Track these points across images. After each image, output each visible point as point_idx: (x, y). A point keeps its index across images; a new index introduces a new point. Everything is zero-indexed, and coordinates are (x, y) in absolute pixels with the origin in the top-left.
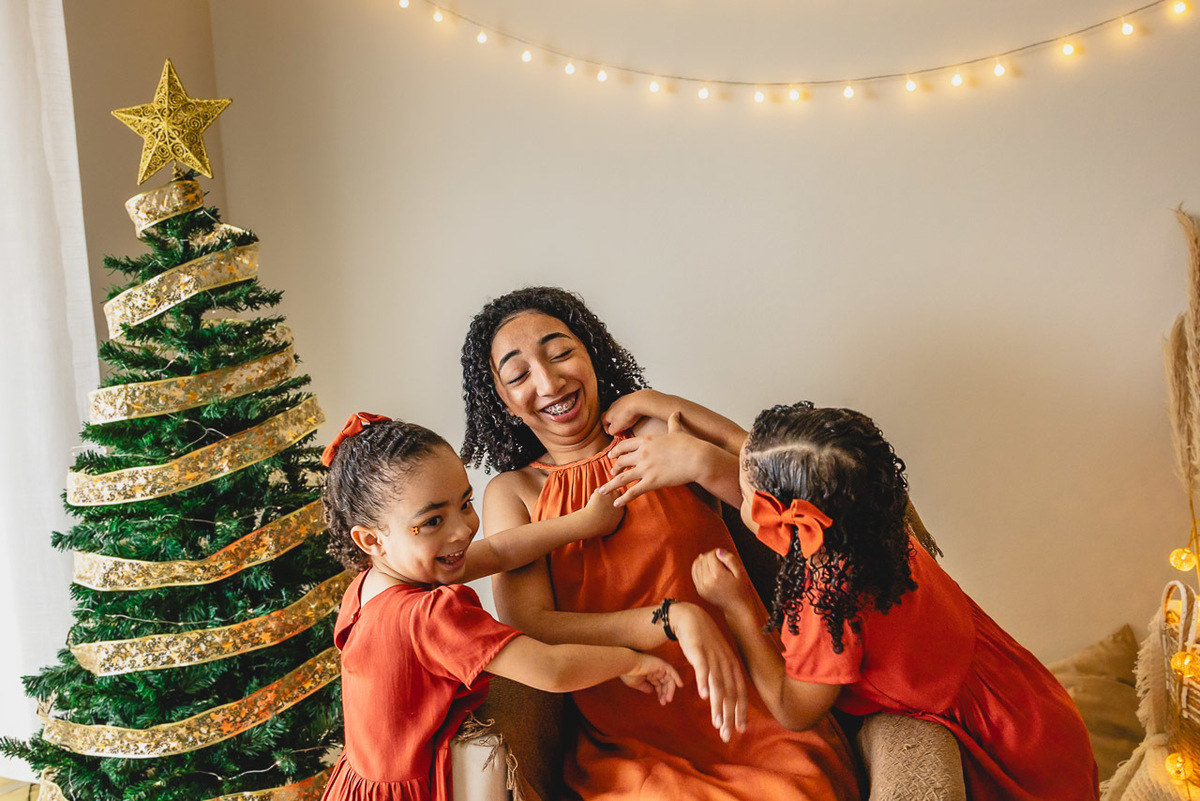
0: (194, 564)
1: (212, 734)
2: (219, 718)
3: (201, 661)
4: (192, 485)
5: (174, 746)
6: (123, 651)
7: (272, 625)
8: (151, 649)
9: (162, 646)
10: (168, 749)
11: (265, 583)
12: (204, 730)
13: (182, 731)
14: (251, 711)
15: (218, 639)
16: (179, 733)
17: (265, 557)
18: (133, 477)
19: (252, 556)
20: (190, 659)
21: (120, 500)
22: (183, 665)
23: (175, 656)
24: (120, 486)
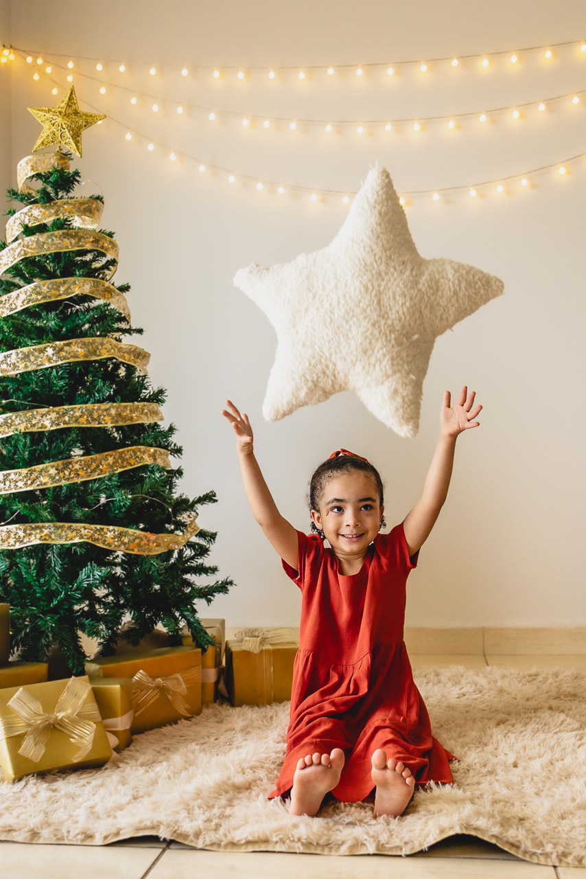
1: (72, 476)
3: (66, 426)
6: (9, 421)
8: (29, 420)
9: (38, 417)
10: (41, 484)
12: (67, 473)
13: (53, 471)
14: (98, 466)
16: (50, 473)
20: (58, 425)
22: (52, 429)
23: (47, 423)
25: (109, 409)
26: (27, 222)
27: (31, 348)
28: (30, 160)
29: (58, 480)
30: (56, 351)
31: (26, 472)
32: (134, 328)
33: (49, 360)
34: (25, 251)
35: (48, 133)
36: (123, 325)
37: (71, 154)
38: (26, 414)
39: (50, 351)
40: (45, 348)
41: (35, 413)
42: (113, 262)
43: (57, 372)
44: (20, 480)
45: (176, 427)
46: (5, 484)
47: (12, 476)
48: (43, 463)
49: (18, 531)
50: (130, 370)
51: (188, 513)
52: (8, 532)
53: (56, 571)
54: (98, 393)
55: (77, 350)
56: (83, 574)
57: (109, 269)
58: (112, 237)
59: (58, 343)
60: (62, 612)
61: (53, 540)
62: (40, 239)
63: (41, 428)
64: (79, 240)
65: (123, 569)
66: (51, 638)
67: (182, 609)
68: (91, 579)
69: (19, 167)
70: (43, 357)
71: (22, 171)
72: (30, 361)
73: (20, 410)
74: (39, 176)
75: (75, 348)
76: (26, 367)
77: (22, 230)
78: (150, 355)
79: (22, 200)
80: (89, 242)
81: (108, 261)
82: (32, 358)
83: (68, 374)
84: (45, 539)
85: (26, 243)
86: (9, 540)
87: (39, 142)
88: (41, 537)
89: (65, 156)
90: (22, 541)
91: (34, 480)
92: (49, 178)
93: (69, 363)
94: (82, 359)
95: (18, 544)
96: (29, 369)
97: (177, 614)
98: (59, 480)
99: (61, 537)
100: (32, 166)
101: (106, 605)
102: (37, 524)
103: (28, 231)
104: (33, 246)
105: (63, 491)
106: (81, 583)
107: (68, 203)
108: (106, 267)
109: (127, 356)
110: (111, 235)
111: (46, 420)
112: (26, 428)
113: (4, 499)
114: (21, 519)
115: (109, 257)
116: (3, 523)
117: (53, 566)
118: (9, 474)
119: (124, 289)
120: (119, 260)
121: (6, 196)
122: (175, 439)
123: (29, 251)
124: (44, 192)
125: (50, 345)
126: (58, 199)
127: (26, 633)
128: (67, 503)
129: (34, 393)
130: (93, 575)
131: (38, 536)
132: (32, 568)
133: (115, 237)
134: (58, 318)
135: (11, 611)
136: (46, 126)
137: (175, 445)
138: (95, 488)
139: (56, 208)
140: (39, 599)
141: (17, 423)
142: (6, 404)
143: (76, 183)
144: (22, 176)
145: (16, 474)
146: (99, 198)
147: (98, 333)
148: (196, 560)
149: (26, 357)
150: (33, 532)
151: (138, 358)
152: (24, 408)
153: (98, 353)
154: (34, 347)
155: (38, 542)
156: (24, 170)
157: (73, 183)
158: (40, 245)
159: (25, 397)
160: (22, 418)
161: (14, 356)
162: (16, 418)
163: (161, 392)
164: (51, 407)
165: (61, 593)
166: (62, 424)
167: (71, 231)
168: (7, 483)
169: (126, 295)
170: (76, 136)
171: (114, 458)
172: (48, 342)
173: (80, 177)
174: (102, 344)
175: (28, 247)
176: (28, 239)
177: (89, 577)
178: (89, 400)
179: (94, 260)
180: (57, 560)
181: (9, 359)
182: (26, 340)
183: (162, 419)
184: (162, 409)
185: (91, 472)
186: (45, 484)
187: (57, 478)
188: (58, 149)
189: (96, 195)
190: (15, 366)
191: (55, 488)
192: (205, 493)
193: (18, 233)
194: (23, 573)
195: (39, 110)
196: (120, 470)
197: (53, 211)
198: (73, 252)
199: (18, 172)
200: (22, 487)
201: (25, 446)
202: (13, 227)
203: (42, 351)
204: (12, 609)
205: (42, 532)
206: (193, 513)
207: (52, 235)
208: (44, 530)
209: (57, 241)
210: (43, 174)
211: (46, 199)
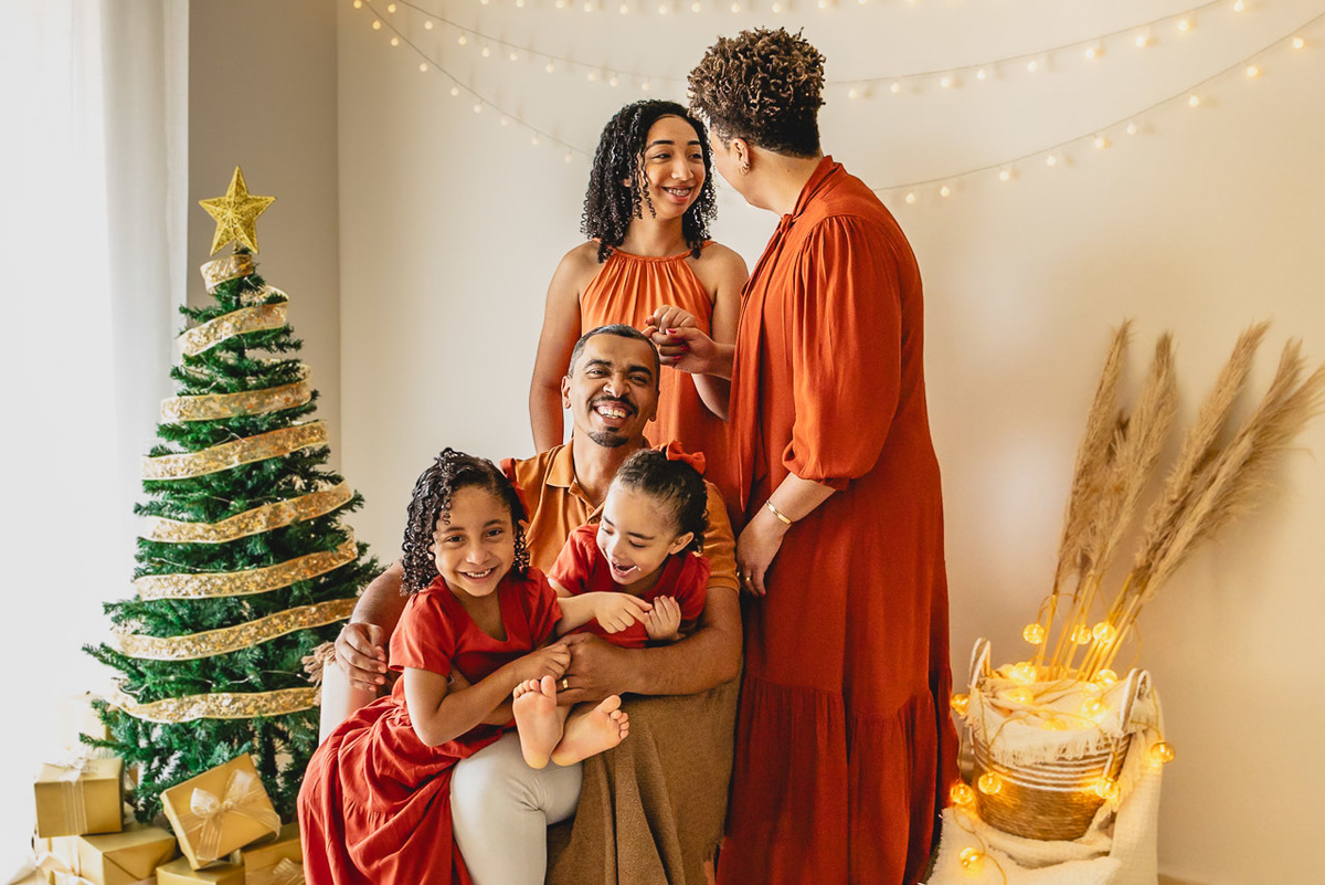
0: (209, 527)
1: (210, 649)
2: (214, 638)
4: (213, 471)
5: (183, 654)
7: (258, 578)
8: (176, 584)
11: (259, 550)
12: (203, 646)
13: (189, 644)
15: (219, 582)
17: (259, 529)
18: (176, 462)
19: (250, 528)
20: (200, 594)
21: (168, 477)
22: (196, 597)
24: (168, 467)
38: (172, 579)
47: (157, 643)
63: (185, 595)
76: (179, 537)
111: (190, 587)
118: (154, 641)
166: (204, 593)
187: (193, 650)
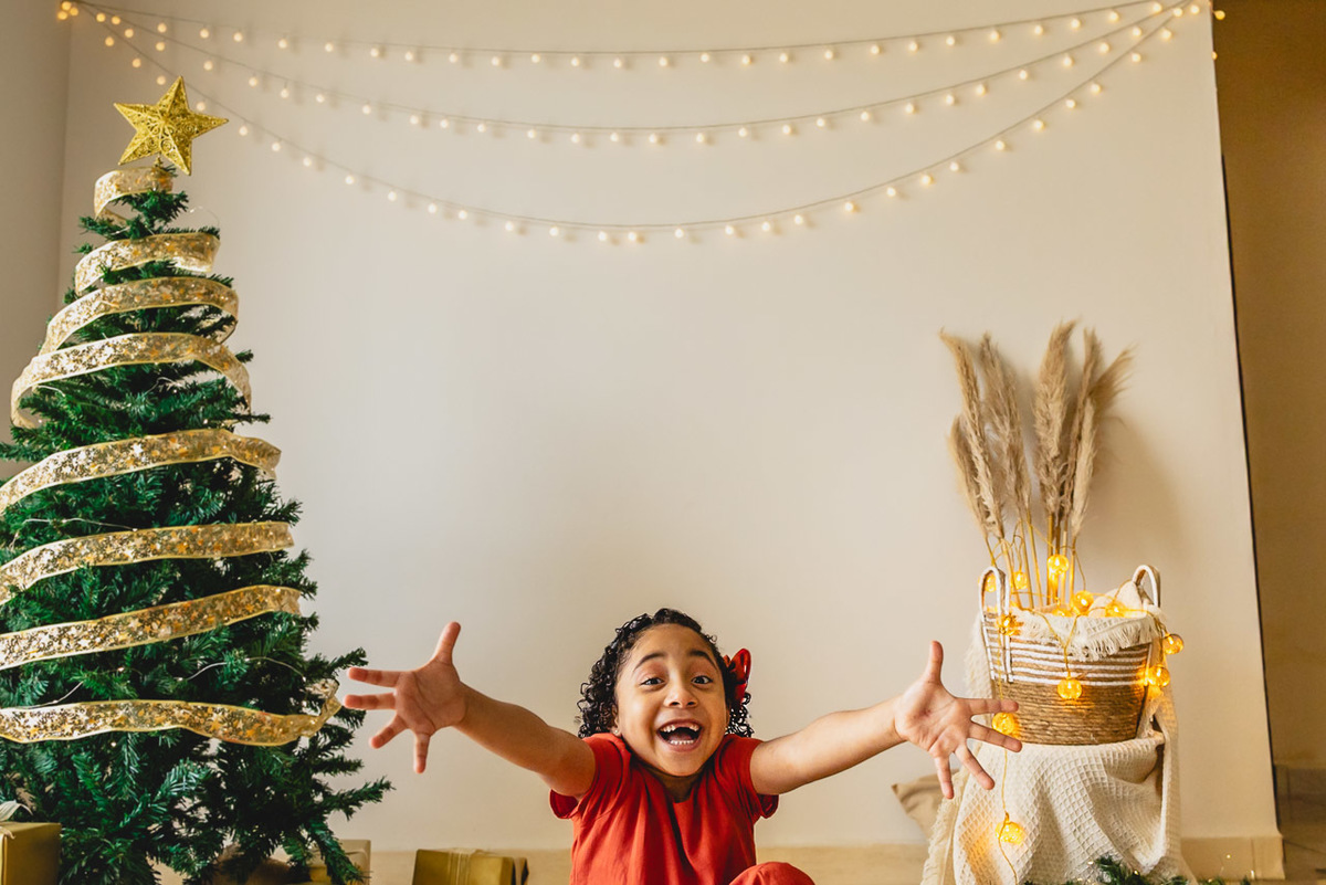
1: (163, 631)
2: (171, 616)
3: (156, 557)
6: (72, 550)
9: (116, 544)
10: (116, 643)
12: (155, 625)
13: (134, 624)
14: (201, 616)
15: (173, 539)
16: (130, 626)
22: (136, 561)
23: (129, 553)
25: (220, 532)
26: (109, 264)
27: (110, 444)
28: (116, 177)
29: (141, 636)
30: (146, 449)
31: (94, 625)
32: (257, 414)
33: (136, 461)
34: (106, 305)
35: (144, 139)
36: (240, 410)
37: (174, 169)
38: (97, 541)
39: (137, 449)
40: (131, 444)
41: (111, 537)
42: (230, 321)
43: (146, 479)
44: (85, 636)
45: (309, 556)
46: (60, 643)
47: (73, 631)
48: (120, 611)
49: (79, 713)
50: (249, 472)
51: (323, 681)
52: (62, 715)
53: (130, 772)
54: (204, 509)
55: (177, 447)
56: (172, 777)
57: (222, 330)
58: (230, 286)
59: (149, 437)
60: (136, 834)
61: (130, 725)
62: (130, 290)
63: (119, 560)
64: (186, 292)
65: (221, 765)
66: (118, 875)
67: (313, 825)
68: (184, 783)
69: (98, 185)
70: (126, 458)
71: (103, 190)
72: (106, 463)
73: (87, 534)
74: (128, 199)
75: (175, 445)
76: (100, 471)
77: (103, 274)
78: (279, 452)
79: (102, 232)
80: (200, 294)
81: (222, 319)
82: (110, 459)
83: (161, 481)
84: (120, 725)
85: (108, 294)
86: (63, 726)
87: (129, 151)
88: (114, 721)
89: (166, 172)
90: (84, 728)
91: (107, 636)
92: (142, 202)
93: (165, 466)
94: (183, 460)
95: (76, 732)
96: (104, 475)
97: (305, 834)
98: (144, 637)
99: (142, 721)
100: (118, 186)
101: (191, 822)
102: (107, 703)
103: (112, 277)
104: (115, 298)
105: (146, 653)
106: (167, 790)
107: (170, 238)
108: (218, 326)
109: (248, 454)
110: (228, 283)
111: (127, 548)
112: (98, 559)
113: (60, 665)
114: (82, 696)
115: (225, 314)
116: (55, 702)
117: (126, 763)
118: (69, 628)
119: (245, 357)
120: (238, 318)
121: (80, 226)
122: (309, 573)
123: (113, 305)
124: (137, 223)
125: (139, 440)
126: (155, 232)
127: (81, 869)
128: (151, 670)
129: (110, 509)
130: (187, 778)
131: (109, 720)
132: (95, 769)
133: (235, 287)
134: (152, 401)
135: (62, 836)
136: (140, 130)
137: (306, 580)
138: (194, 647)
139: (153, 245)
140: (101, 815)
141: (83, 553)
142: (68, 525)
143: (180, 209)
144: (102, 197)
145: (78, 628)
146: (213, 232)
147: (206, 422)
148: (332, 751)
149: (101, 457)
150: (102, 714)
151: (263, 456)
152: (94, 530)
153: (207, 452)
154: (114, 443)
155: (109, 729)
156: (105, 191)
157: (176, 210)
158: (128, 298)
159: (97, 515)
160: (91, 545)
161: (83, 456)
162: (83, 544)
163: (293, 506)
164: (135, 530)
165: (137, 804)
166: (151, 554)
167: (175, 278)
168: (64, 641)
169: (247, 365)
170: (184, 145)
171: (225, 604)
172: (137, 436)
173: (187, 201)
174: (214, 439)
175: (110, 301)
176: (110, 288)
177: (180, 780)
178: (190, 518)
179: (204, 318)
180: (133, 755)
181: (74, 460)
182: (103, 433)
183: (291, 544)
184: (293, 530)
185: (191, 624)
186: (122, 642)
187: (141, 633)
188: (156, 162)
189: (209, 227)
190: (83, 470)
191: (135, 648)
192: (350, 652)
193: (94, 279)
194: (80, 777)
195: (132, 108)
196: (233, 621)
197: (148, 250)
198: (175, 308)
199: (97, 192)
200: (86, 647)
201: (92, 587)
202: (88, 270)
203: (127, 449)
204: (63, 832)
205: (114, 713)
206: (329, 680)
207: (147, 284)
208: (117, 710)
209: (152, 292)
210: (134, 196)
211: (140, 232)
